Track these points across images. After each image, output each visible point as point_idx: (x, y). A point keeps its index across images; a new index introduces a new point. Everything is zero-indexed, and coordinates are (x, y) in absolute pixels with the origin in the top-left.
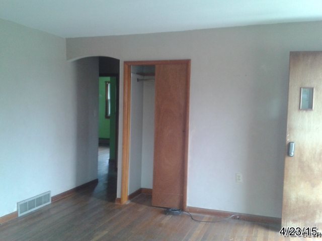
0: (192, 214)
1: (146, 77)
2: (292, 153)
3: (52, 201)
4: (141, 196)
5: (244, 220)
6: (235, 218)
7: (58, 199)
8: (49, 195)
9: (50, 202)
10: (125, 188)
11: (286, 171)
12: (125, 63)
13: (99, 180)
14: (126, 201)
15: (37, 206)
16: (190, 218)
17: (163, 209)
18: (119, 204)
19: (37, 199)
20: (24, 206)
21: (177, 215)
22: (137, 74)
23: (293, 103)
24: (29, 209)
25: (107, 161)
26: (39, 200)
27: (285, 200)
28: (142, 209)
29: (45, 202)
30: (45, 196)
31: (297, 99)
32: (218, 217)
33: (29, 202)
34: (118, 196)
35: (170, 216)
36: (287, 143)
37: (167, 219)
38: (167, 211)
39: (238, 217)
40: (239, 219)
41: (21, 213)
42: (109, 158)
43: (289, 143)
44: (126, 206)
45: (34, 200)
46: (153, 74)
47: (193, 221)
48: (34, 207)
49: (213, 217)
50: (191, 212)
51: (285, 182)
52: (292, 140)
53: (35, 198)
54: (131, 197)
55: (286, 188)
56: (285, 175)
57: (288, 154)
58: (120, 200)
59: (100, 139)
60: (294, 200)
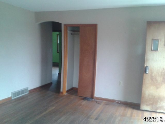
0: (97, 100)
1: (76, 33)
2: (147, 72)
3: (29, 92)
4: (73, 91)
5: (122, 104)
6: (118, 103)
7: (32, 91)
8: (27, 89)
9: (28, 93)
10: (65, 87)
11: (144, 80)
12: (65, 25)
13: (53, 83)
14: (65, 93)
15: (22, 94)
16: (96, 102)
17: (83, 98)
18: (62, 94)
19: (21, 91)
20: (15, 94)
21: (90, 100)
22: (71, 31)
23: (148, 47)
24: (17, 96)
25: (58, 74)
26: (22, 92)
27: (143, 95)
28: (73, 97)
29: (25, 93)
30: (25, 90)
31: (150, 45)
32: (110, 102)
33: (17, 92)
34: (61, 90)
35: (86, 101)
36: (145, 67)
37: (84, 102)
38: (85, 99)
39: (120, 102)
40: (120, 103)
41: (13, 97)
42: (58, 72)
43: (146, 67)
44: (65, 95)
45: (20, 91)
46: (79, 31)
47: (97, 103)
48: (20, 95)
49: (107, 102)
50: (96, 99)
51: (143, 86)
52: (148, 65)
53: (20, 90)
54: (68, 91)
55: (143, 89)
56: (143, 82)
57: (145, 72)
58: (62, 93)
59: (53, 63)
60: (147, 95)
